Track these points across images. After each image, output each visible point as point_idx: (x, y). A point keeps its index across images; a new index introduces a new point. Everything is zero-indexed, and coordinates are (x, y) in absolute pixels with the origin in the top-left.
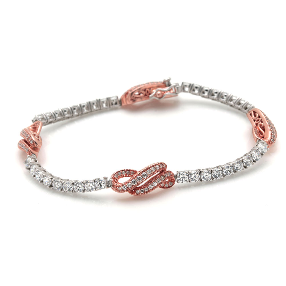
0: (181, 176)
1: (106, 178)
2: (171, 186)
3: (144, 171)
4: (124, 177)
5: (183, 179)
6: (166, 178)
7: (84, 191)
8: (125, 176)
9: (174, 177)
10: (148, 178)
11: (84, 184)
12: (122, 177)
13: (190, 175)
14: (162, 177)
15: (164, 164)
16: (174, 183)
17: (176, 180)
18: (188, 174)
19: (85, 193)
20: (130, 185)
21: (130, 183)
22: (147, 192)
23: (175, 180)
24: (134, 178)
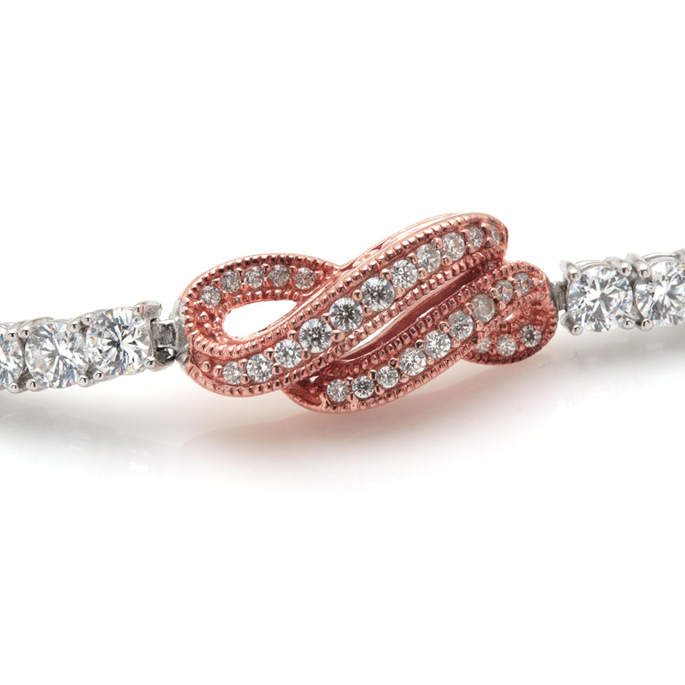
0: (594, 294)
1: (149, 312)
2: (530, 352)
3: (374, 271)
4: (254, 298)
5: (604, 310)
6: (503, 305)
7: (21, 382)
8: (265, 297)
9: (548, 299)
10: (399, 309)
11: (23, 343)
12: (246, 301)
13: (641, 287)
14: (480, 304)
15: (493, 222)
16: (548, 331)
17: (562, 313)
18: (633, 278)
19: (30, 395)
20: (291, 355)
21: (288, 343)
22: (389, 392)
23: (556, 316)
24: (316, 312)
